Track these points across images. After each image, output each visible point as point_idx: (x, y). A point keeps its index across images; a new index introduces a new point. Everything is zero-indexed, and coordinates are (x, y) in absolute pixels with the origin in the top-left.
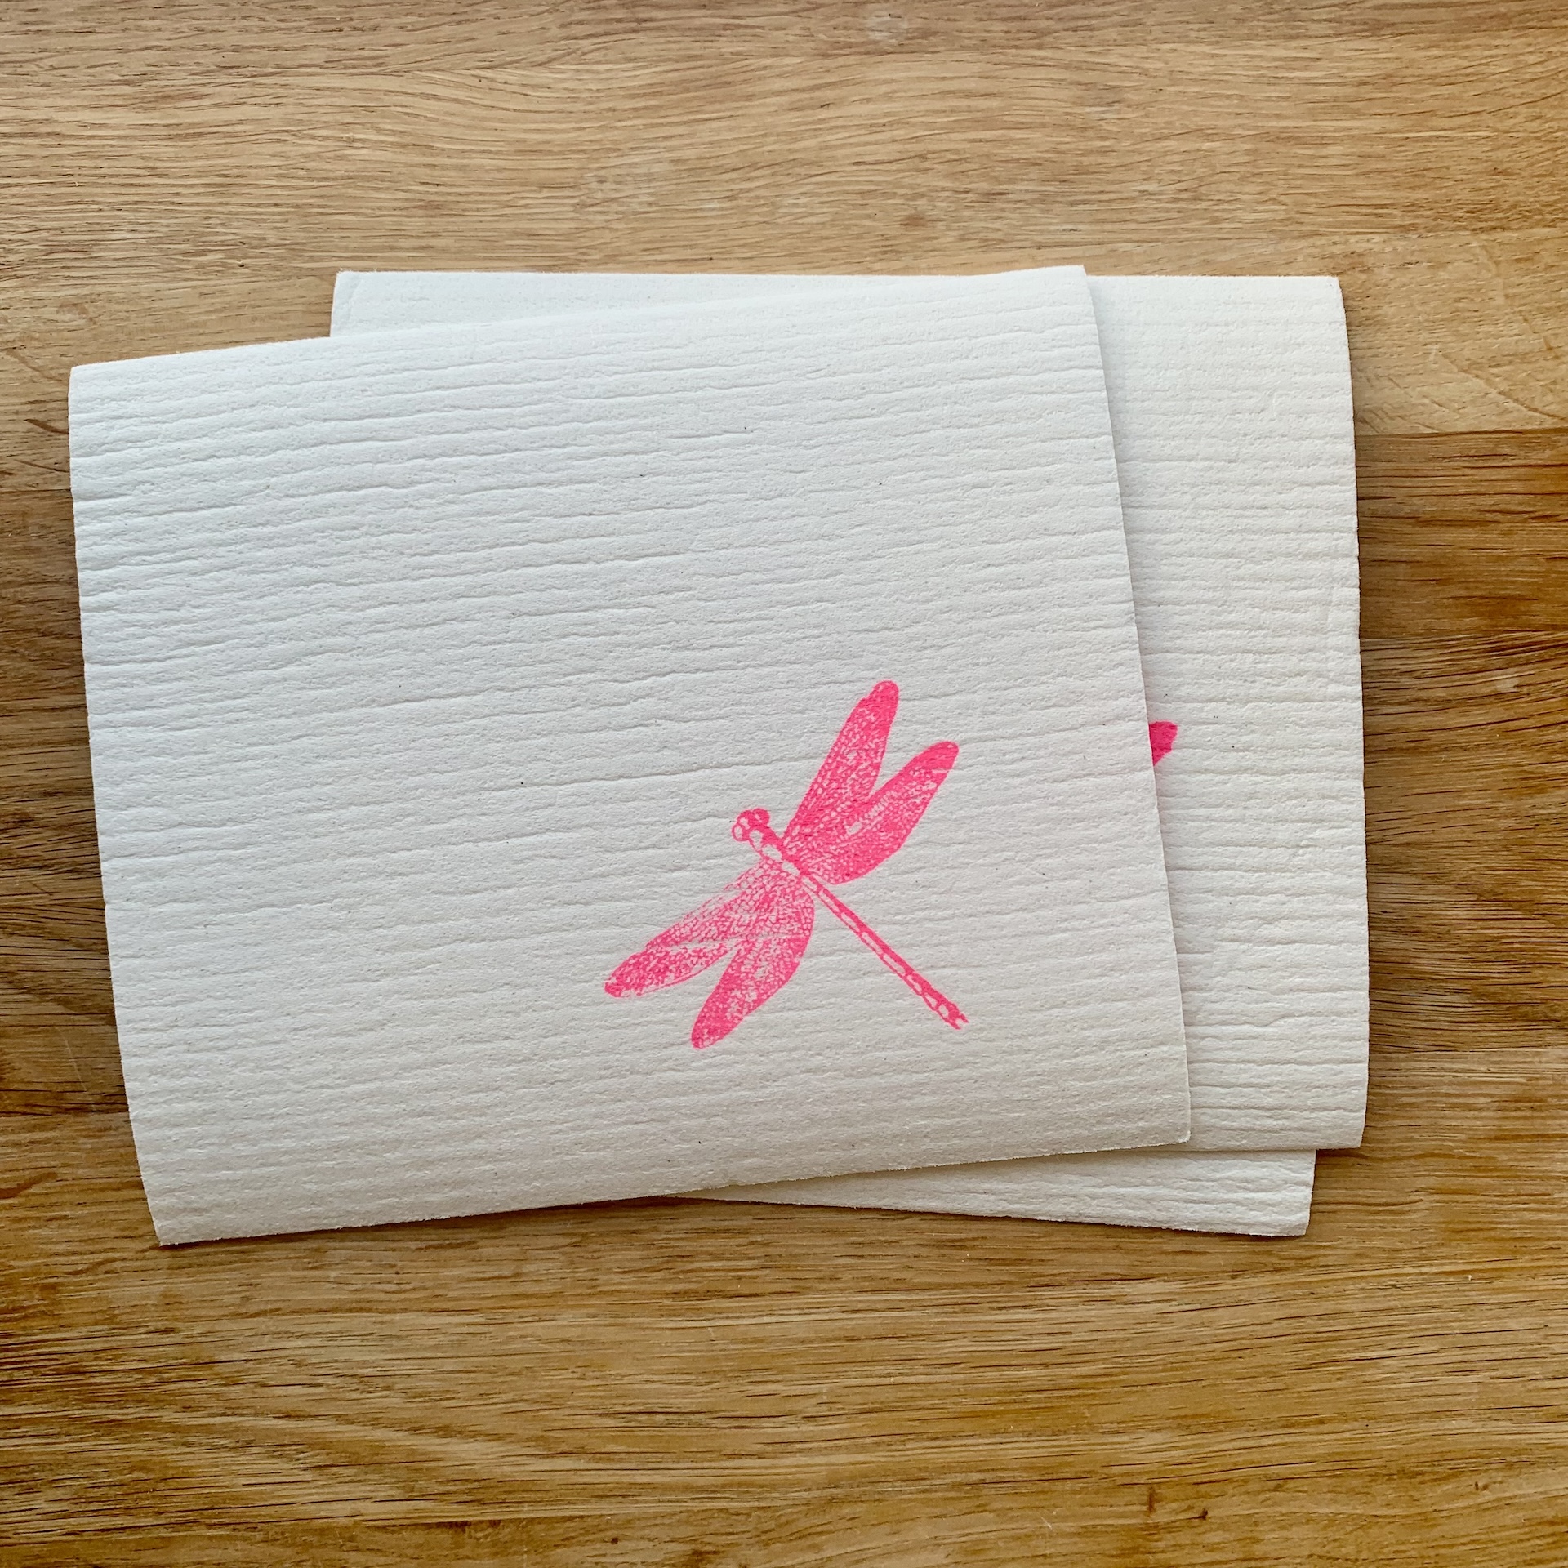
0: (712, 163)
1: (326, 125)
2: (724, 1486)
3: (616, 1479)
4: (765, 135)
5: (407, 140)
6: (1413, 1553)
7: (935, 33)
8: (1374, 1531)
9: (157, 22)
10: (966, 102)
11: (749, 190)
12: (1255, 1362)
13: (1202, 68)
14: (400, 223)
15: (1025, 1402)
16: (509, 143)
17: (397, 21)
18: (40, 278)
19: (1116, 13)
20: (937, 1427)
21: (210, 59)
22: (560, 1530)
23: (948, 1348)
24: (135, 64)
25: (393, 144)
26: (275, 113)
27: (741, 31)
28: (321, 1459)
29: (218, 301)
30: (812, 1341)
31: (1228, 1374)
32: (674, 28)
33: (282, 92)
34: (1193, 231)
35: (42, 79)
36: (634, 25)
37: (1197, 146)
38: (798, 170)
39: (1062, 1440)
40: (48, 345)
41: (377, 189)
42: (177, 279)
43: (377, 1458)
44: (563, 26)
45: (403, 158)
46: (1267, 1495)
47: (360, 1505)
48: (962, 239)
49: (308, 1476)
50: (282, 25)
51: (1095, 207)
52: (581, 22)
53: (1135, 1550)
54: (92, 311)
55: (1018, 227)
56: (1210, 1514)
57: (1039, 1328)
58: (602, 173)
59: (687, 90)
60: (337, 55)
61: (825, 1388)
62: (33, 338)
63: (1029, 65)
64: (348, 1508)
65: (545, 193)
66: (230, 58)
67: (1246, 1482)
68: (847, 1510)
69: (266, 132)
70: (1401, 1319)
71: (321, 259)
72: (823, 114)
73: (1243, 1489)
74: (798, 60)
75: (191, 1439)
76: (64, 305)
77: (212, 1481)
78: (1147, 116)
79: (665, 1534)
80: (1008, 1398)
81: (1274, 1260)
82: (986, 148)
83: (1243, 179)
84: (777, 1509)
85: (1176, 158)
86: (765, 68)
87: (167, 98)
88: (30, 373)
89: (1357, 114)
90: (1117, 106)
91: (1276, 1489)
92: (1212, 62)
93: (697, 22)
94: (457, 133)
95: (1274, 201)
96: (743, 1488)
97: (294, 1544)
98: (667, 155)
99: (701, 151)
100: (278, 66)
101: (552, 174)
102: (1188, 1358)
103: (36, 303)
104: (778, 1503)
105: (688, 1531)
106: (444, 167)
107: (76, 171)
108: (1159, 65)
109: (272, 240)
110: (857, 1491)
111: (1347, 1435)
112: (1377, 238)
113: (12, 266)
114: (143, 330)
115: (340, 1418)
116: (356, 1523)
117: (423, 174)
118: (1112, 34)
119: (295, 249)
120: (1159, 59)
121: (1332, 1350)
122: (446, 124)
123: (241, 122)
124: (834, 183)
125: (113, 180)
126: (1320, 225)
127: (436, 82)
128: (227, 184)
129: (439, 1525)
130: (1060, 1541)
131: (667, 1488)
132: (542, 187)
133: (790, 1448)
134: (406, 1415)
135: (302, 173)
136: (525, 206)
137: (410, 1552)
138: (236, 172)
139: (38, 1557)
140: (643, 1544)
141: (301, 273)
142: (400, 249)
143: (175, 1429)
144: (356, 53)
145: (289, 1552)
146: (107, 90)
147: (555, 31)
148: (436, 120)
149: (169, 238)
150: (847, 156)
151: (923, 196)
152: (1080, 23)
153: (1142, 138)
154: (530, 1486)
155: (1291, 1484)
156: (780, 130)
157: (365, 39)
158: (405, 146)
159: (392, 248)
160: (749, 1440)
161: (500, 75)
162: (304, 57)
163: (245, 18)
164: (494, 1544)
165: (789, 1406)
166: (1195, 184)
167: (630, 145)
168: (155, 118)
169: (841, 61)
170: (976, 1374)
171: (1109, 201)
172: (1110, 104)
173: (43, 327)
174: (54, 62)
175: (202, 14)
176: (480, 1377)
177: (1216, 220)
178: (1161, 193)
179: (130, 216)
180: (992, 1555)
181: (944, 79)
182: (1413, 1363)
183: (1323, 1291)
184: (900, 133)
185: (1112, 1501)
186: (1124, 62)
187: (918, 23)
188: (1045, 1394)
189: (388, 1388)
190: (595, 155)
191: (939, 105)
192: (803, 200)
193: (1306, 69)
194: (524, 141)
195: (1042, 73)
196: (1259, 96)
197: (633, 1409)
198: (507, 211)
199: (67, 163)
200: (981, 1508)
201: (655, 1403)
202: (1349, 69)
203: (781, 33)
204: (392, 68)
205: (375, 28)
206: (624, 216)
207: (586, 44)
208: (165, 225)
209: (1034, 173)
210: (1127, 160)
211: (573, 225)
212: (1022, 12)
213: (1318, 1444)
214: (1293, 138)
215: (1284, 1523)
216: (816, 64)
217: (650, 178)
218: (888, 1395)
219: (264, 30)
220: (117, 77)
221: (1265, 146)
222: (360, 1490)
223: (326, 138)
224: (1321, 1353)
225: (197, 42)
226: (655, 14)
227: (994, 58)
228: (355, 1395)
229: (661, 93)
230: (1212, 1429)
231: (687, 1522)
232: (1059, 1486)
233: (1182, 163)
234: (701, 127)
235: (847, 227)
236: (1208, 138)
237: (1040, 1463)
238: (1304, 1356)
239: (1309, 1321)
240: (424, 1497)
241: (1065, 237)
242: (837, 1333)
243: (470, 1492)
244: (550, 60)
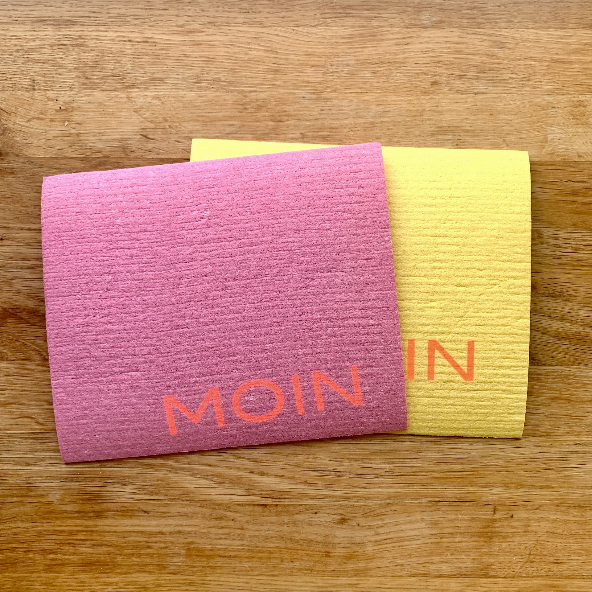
0: (369, 61)
1: (242, 43)
2: (353, 497)
3: (316, 493)
4: (387, 53)
5: (269, 49)
6: (582, 533)
7: (444, 22)
8: (569, 525)
9: (189, 7)
10: (453, 45)
11: (381, 71)
12: (531, 466)
13: (532, 37)
14: (265, 76)
15: (454, 475)
16: (302, 52)
17: (267, 10)
18: (147, 88)
19: (504, 18)
20: (424, 482)
21: (205, 20)
22: (298, 508)
23: (429, 456)
24: (181, 21)
25: (264, 50)
26: (225, 38)
27: (380, 18)
28: (220, 481)
29: (204, 99)
30: (384, 450)
31: (523, 470)
32: (358, 16)
33: (228, 31)
34: (528, 91)
35: (151, 24)
36: (345, 15)
37: (530, 63)
38: (397, 65)
39: (466, 489)
40: (148, 111)
41: (258, 65)
42: (191, 91)
43: (238, 481)
44: (322, 14)
45: (267, 55)
46: (533, 511)
47: (232, 496)
48: (450, 90)
49: (216, 486)
50: (230, 10)
51: (494, 82)
52: (327, 13)
53: (489, 526)
54: (163, 100)
55: (468, 87)
56: (514, 516)
57: (460, 451)
58: (333, 63)
59: (361, 37)
60: (247, 20)
61: (388, 466)
62: (143, 108)
63: (475, 34)
64: (228, 497)
65: (313, 69)
66: (212, 20)
67: (527, 506)
68: (393, 508)
69: (223, 44)
70: (581, 455)
71: (238, 87)
72: (406, 47)
73: (525, 509)
74: (398, 29)
75: (178, 472)
76: (154, 98)
77: (185, 486)
78: (513, 52)
79: (333, 512)
80: (448, 473)
81: (539, 433)
82: (460, 61)
83: (544, 75)
84: (370, 506)
85: (522, 67)
86: (388, 31)
87: (191, 32)
88: (142, 119)
89: (584, 55)
90: (503, 49)
91: (536, 509)
92: (536, 35)
93: (366, 15)
94: (285, 47)
95: (555, 82)
96: (359, 498)
97: (210, 508)
98: (354, 58)
99: (366, 57)
100: (227, 23)
101: (316, 63)
102: (509, 464)
103: (145, 97)
104: (370, 504)
105: (340, 511)
106: (281, 59)
107: (161, 55)
108: (518, 36)
109: (223, 79)
110: (396, 502)
111: (562, 492)
112: (588, 96)
113: (138, 84)
114: (179, 107)
115: (228, 467)
116: (231, 503)
117: (273, 60)
118: (503, 25)
119: (230, 83)
120: (518, 34)
121: (558, 464)
122: (281, 44)
123: (214, 41)
124: (409, 70)
125: (172, 58)
126: (569, 91)
127: (279, 31)
128: (209, 61)
129: (258, 505)
130: (464, 522)
131: (333, 497)
132: (312, 66)
133: (375, 486)
134: (249, 467)
135: (234, 58)
136: (307, 73)
137: (248, 513)
138: (212, 57)
139: (126, 507)
140: (325, 515)
141: (232, 91)
142: (265, 85)
143: (173, 468)
144: (253, 20)
145: (208, 511)
146: (172, 29)
147: (319, 16)
148: (278, 43)
149: (189, 77)
150: (413, 61)
151: (438, 75)
152: (492, 21)
153: (512, 60)
154: (288, 493)
155: (542, 508)
156: (392, 51)
157: (256, 15)
158: (268, 51)
159: (262, 84)
160: (362, 482)
161: (300, 29)
162: (237, 20)
163: (218, 7)
164: (276, 512)
165: (376, 472)
166: (529, 75)
167: (342, 54)
168: (187, 38)
169: (412, 30)
170: (438, 465)
171: (500, 80)
172: (501, 48)
173: (147, 105)
174: (155, 19)
175: (204, 5)
176: (274, 456)
177: (535, 88)
178: (517, 78)
179: (177, 70)
180: (441, 525)
181: (446, 37)
182: (584, 470)
183: (555, 444)
184: (431, 54)
185: (481, 510)
186: (506, 34)
187: (439, 19)
188: (461, 473)
189: (243, 458)
190: (330, 57)
191: (444, 46)
192: (398, 75)
193: (567, 39)
194: (307, 51)
195: (479, 37)
196: (552, 47)
197: (324, 469)
198: (301, 74)
199: (157, 51)
200: (438, 510)
201: (331, 468)
202: (582, 40)
203: (393, 20)
204: (265, 25)
205: (260, 12)
206: (339, 77)
207: (329, 21)
208: (189, 73)
209: (475, 69)
210: (506, 67)
211: (322, 79)
212: (474, 16)
213: (551, 495)
214: (562, 62)
215: (538, 521)
216: (405, 30)
217: (348, 65)
218: (408, 470)
219: (223, 11)
220: (175, 24)
221: (553, 64)
222: (232, 492)
223: (242, 47)
224: (553, 465)
225: (203, 14)
226: (352, 11)
227: (464, 31)
228: (233, 460)
229: (353, 38)
230: (516, 488)
231: (340, 509)
232: (463, 504)
233: (524, 68)
234: (366, 49)
235: (412, 84)
236: (534, 60)
237: (458, 496)
238: (548, 465)
239: (550, 454)
240: (254, 495)
241: (485, 91)
242: (392, 449)
243: (269, 494)
244: (317, 25)
